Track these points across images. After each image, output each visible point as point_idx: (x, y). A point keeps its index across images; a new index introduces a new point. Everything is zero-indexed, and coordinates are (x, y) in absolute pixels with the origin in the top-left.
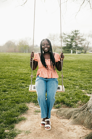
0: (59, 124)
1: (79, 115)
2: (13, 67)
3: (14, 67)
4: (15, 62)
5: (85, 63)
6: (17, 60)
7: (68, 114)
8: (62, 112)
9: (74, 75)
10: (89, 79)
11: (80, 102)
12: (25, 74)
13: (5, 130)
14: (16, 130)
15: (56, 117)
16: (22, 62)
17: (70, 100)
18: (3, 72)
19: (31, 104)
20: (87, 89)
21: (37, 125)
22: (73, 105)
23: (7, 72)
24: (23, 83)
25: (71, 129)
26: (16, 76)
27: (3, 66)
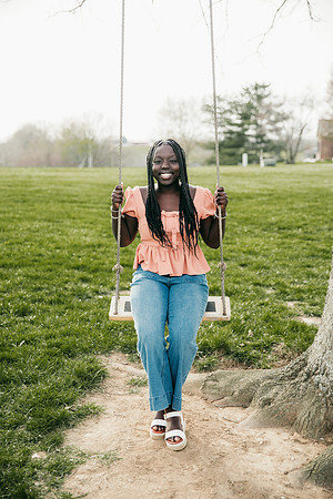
0: (211, 425)
1: (278, 393)
2: (45, 224)
3: (49, 221)
4: (51, 204)
5: (291, 203)
6: (57, 195)
7: (241, 392)
8: (222, 383)
9: (257, 249)
10: (310, 261)
11: (280, 347)
12: (88, 246)
13: (32, 453)
14: (69, 450)
15: (202, 401)
16: (75, 202)
17: (248, 339)
18: (12, 244)
19: (114, 357)
20: (301, 299)
21: (139, 433)
22: (259, 358)
23: (26, 240)
24: (84, 280)
25: (255, 444)
26: (59, 257)
27: (11, 220)
